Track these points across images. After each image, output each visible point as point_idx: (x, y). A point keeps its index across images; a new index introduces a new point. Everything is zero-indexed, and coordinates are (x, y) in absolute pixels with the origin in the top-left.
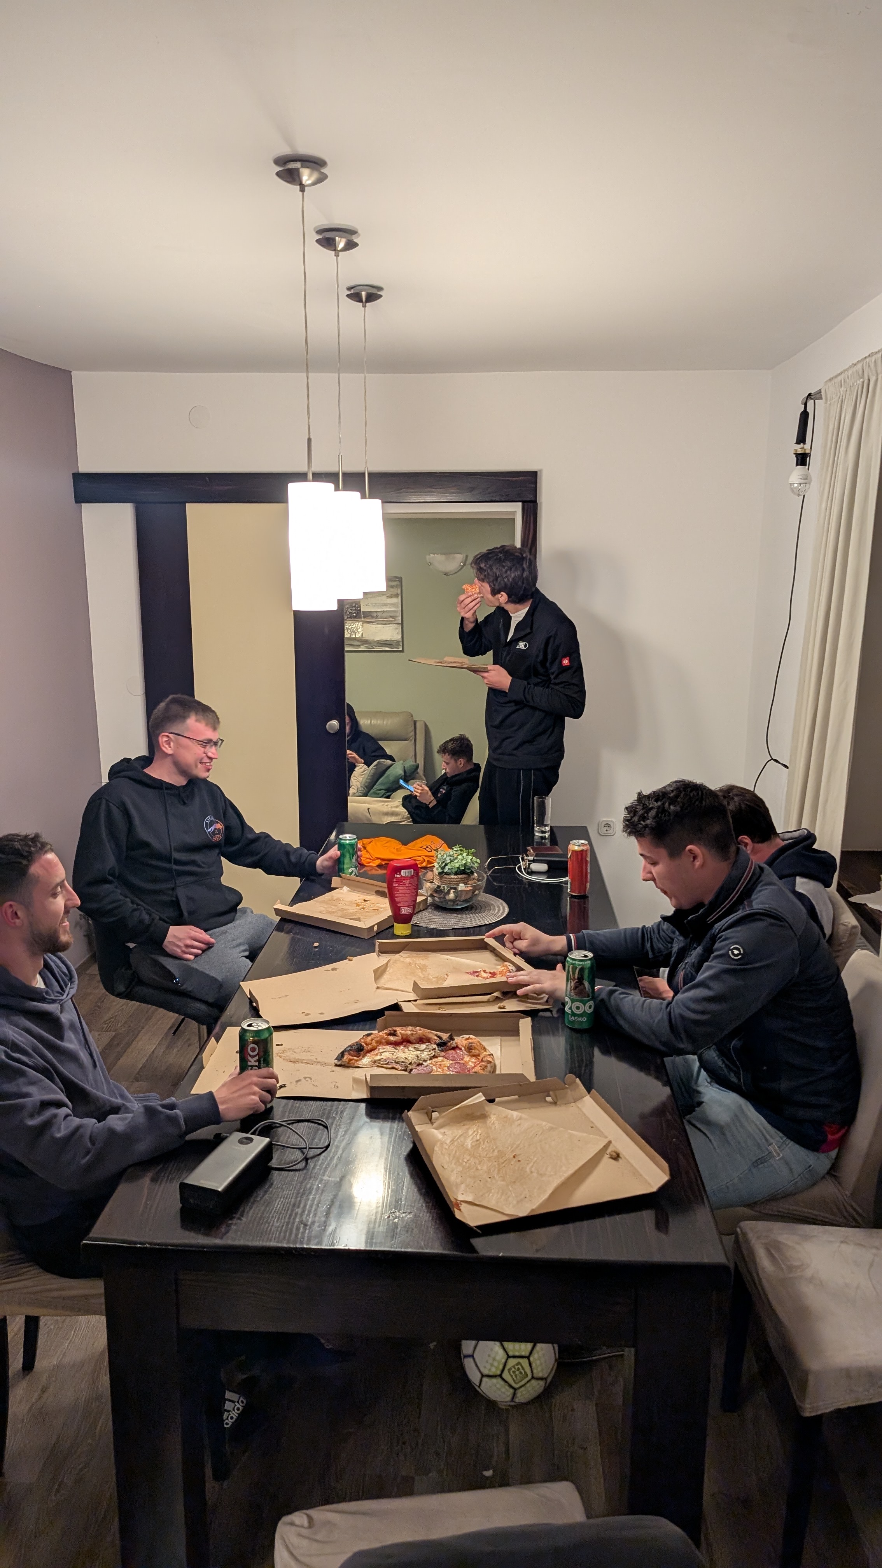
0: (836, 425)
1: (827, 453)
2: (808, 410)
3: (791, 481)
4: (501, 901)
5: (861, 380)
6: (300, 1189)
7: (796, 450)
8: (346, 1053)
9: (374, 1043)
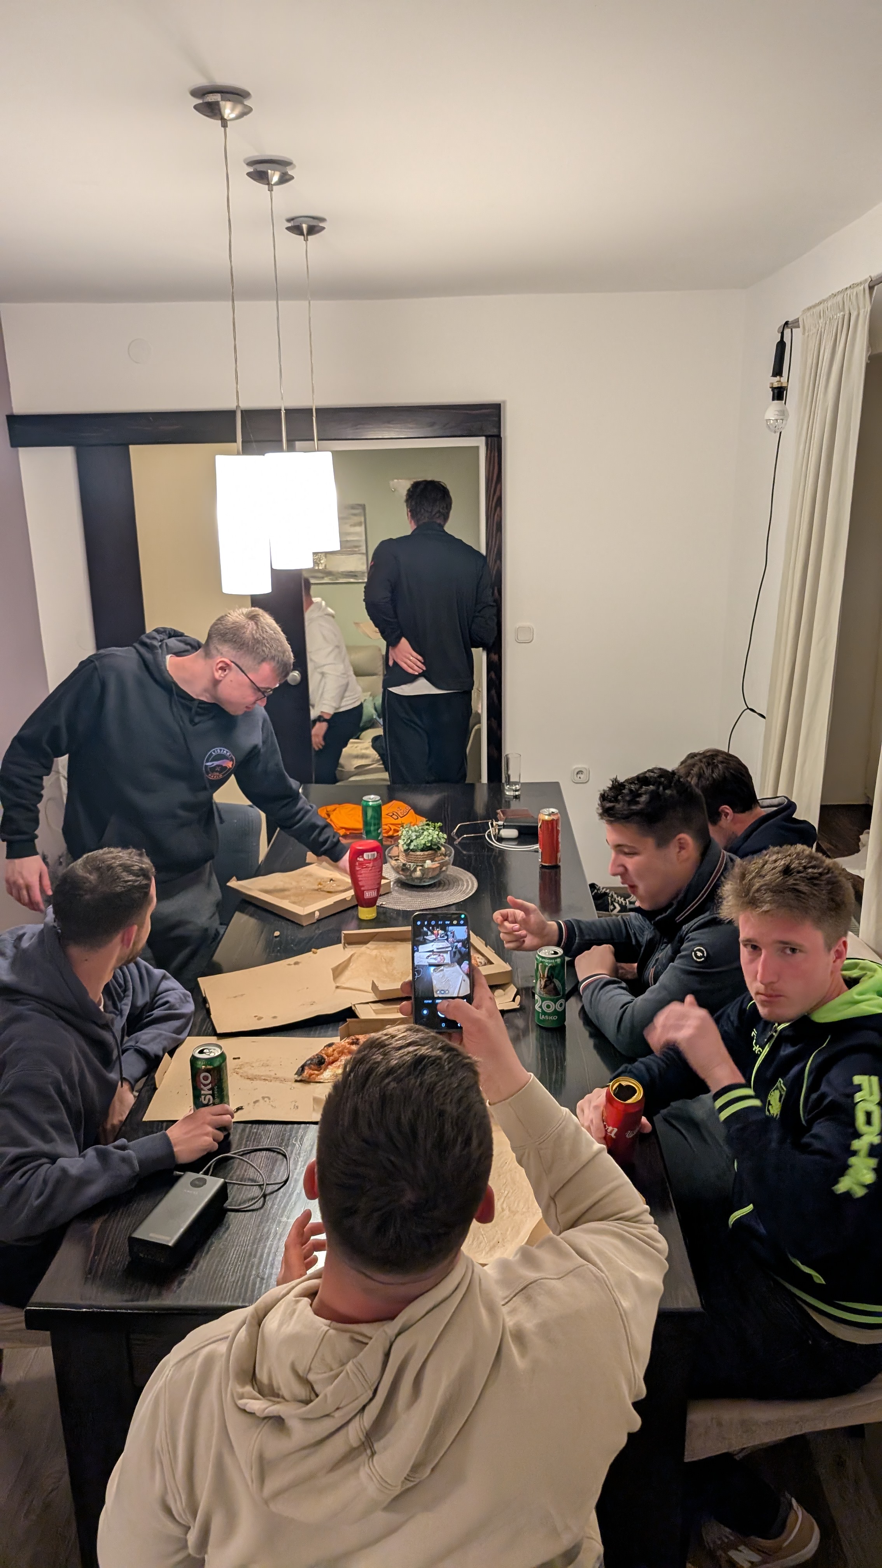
0: (815, 361)
1: (805, 391)
2: (785, 340)
3: (767, 417)
4: (470, 875)
5: (842, 313)
6: (257, 1233)
7: (772, 384)
8: (306, 1068)
9: (336, 1054)
